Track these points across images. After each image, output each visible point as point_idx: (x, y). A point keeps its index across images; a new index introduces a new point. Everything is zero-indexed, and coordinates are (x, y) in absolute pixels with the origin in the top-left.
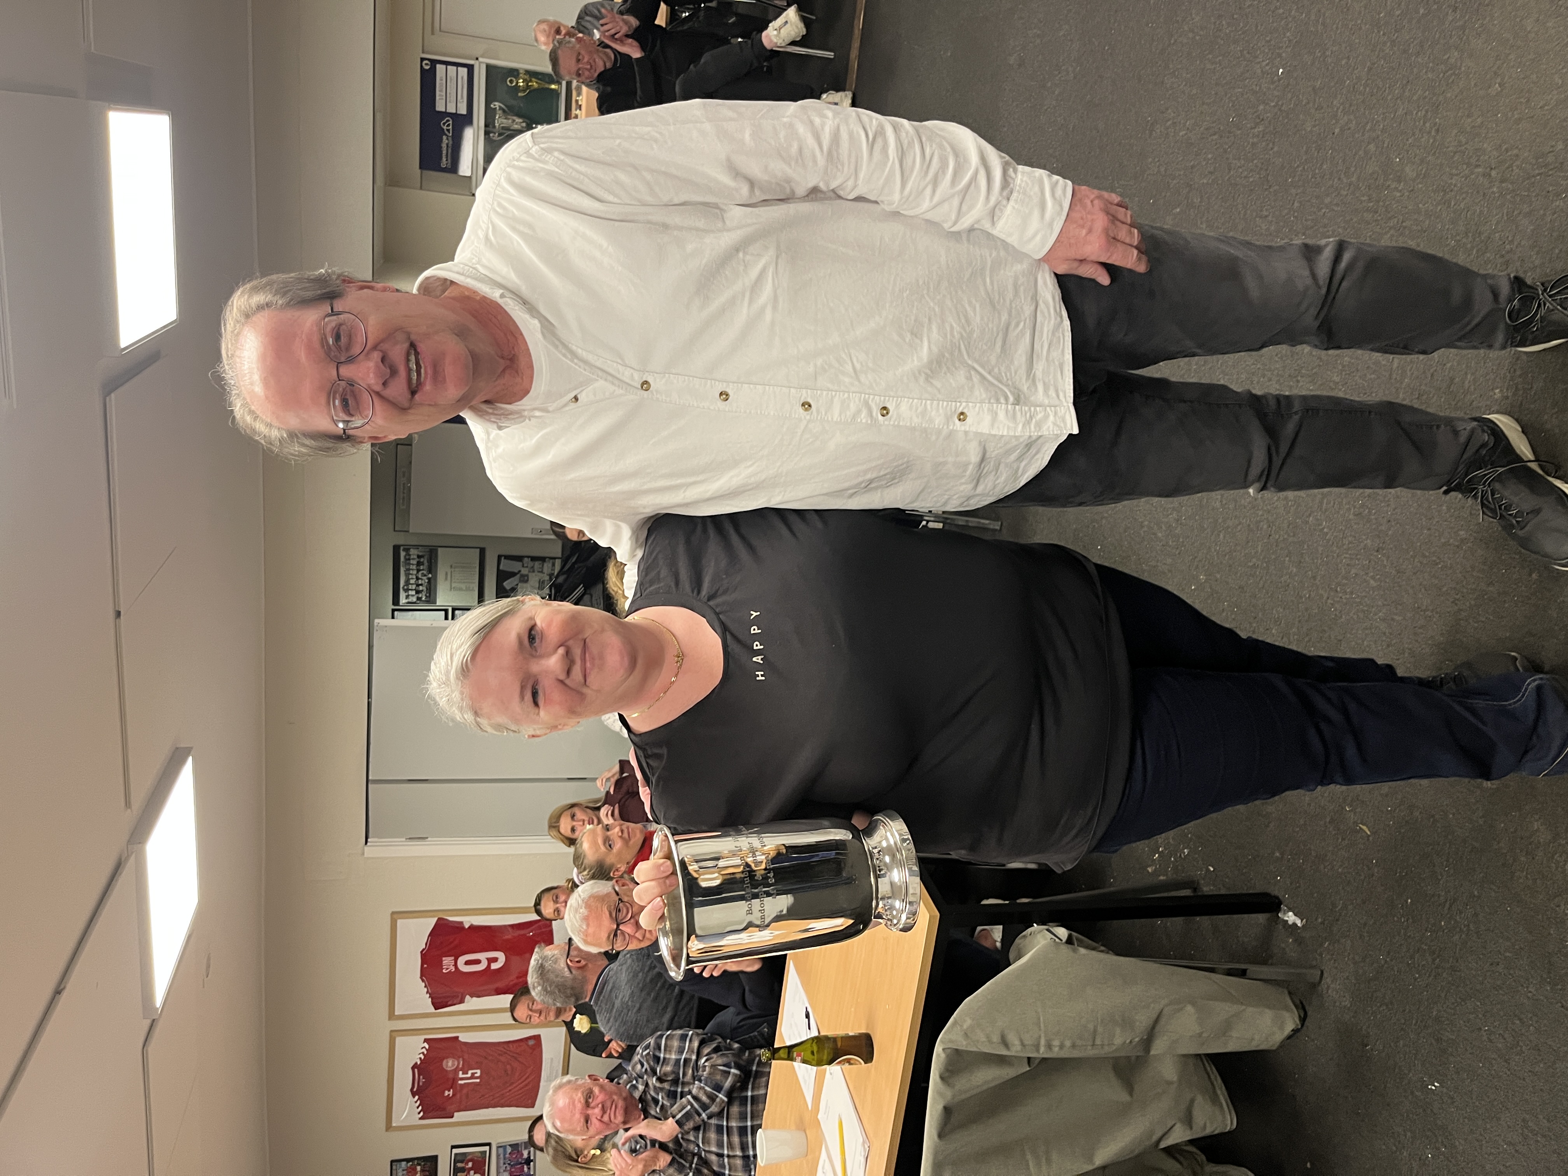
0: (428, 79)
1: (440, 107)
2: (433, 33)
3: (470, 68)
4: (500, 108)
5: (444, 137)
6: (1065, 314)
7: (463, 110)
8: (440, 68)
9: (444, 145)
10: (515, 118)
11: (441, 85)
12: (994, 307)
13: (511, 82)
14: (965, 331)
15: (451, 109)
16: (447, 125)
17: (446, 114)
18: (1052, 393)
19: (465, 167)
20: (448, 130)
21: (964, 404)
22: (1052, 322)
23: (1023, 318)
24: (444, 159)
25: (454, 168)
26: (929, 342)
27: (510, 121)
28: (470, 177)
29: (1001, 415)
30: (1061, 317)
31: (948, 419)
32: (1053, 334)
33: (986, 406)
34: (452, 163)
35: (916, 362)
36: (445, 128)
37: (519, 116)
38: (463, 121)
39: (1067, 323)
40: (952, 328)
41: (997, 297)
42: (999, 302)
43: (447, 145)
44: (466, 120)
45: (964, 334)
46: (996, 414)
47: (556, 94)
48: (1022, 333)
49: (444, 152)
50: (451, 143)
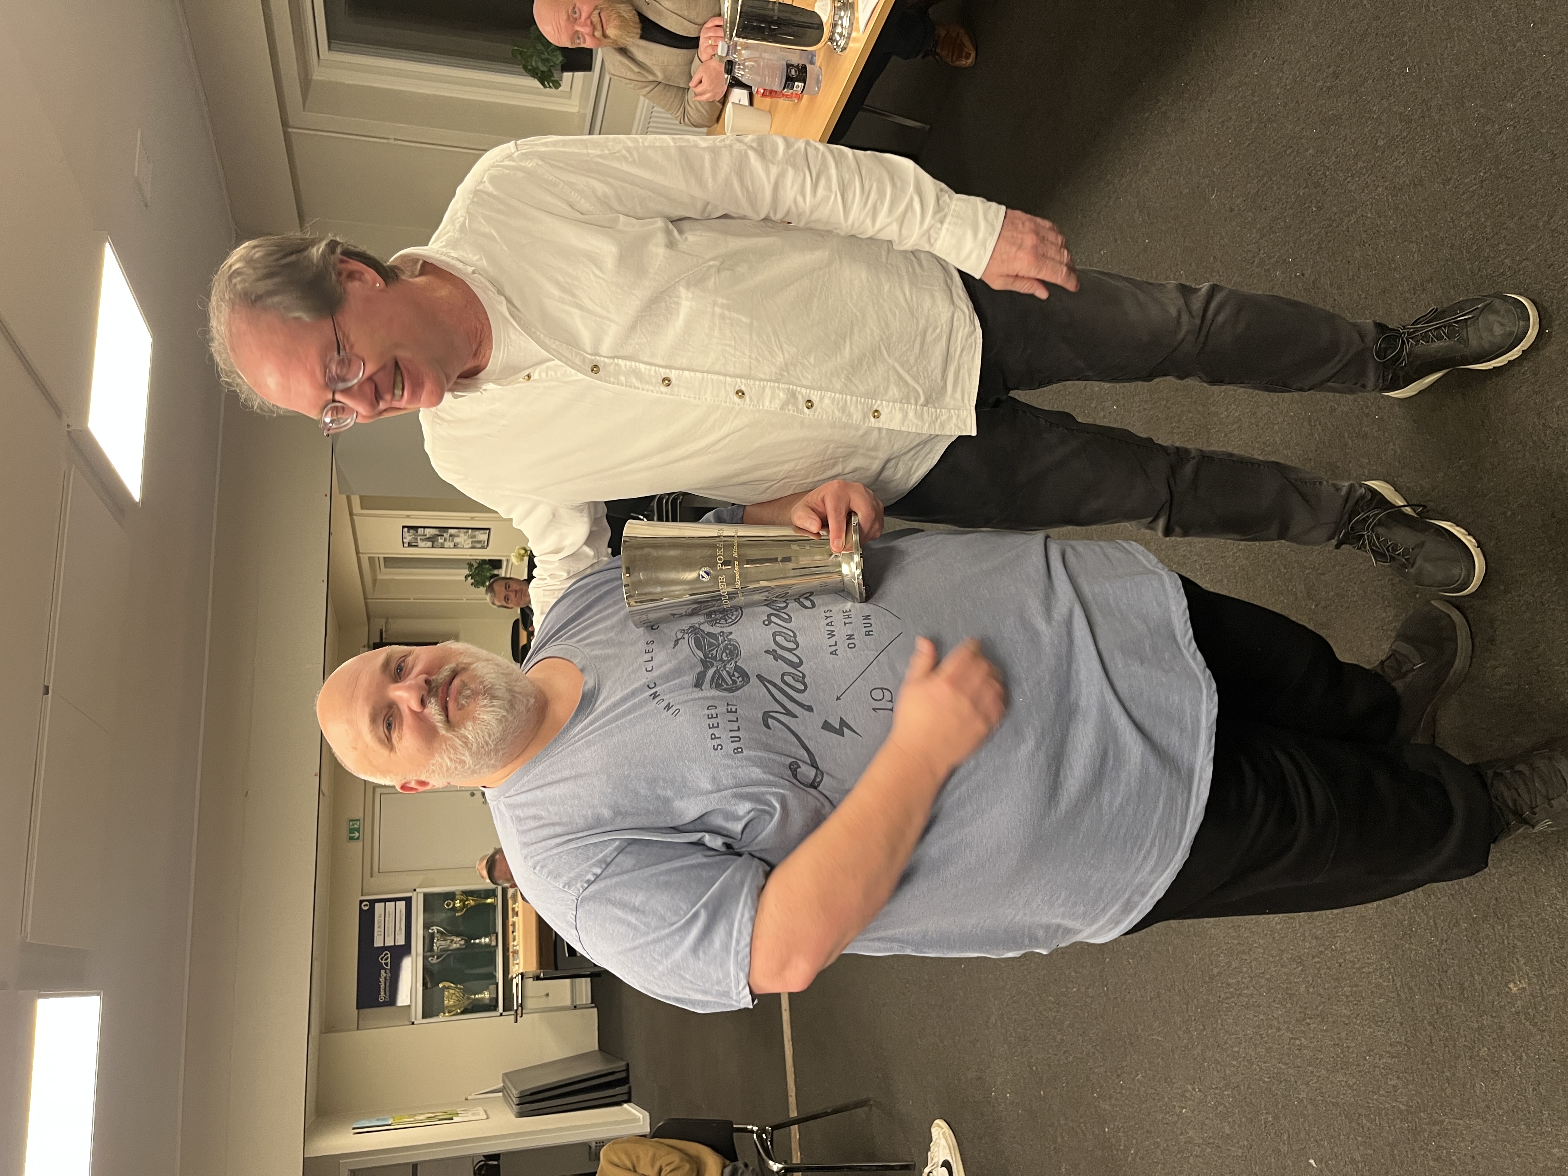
0: (367, 919)
1: (378, 943)
2: (372, 876)
3: (408, 901)
4: (438, 931)
5: (383, 971)
6: (977, 322)
7: (401, 941)
8: (379, 907)
9: (382, 980)
10: (453, 938)
11: (379, 922)
12: (913, 315)
13: (448, 905)
14: (884, 333)
15: (390, 943)
16: (385, 960)
17: (385, 948)
18: (958, 395)
19: (404, 997)
20: (386, 964)
21: (879, 402)
22: (967, 329)
23: (939, 324)
24: (382, 993)
25: (392, 1001)
26: (851, 344)
27: (449, 942)
28: (409, 1006)
29: (911, 414)
30: (974, 326)
31: (865, 416)
32: (967, 339)
33: (898, 405)
34: (390, 996)
35: (839, 360)
36: (383, 962)
37: (457, 936)
38: (401, 952)
39: (979, 331)
40: (872, 331)
41: (915, 304)
42: (917, 310)
43: (385, 978)
44: (405, 950)
45: (884, 336)
46: (907, 413)
47: (493, 907)
48: (939, 337)
49: (382, 986)
50: (389, 975)
